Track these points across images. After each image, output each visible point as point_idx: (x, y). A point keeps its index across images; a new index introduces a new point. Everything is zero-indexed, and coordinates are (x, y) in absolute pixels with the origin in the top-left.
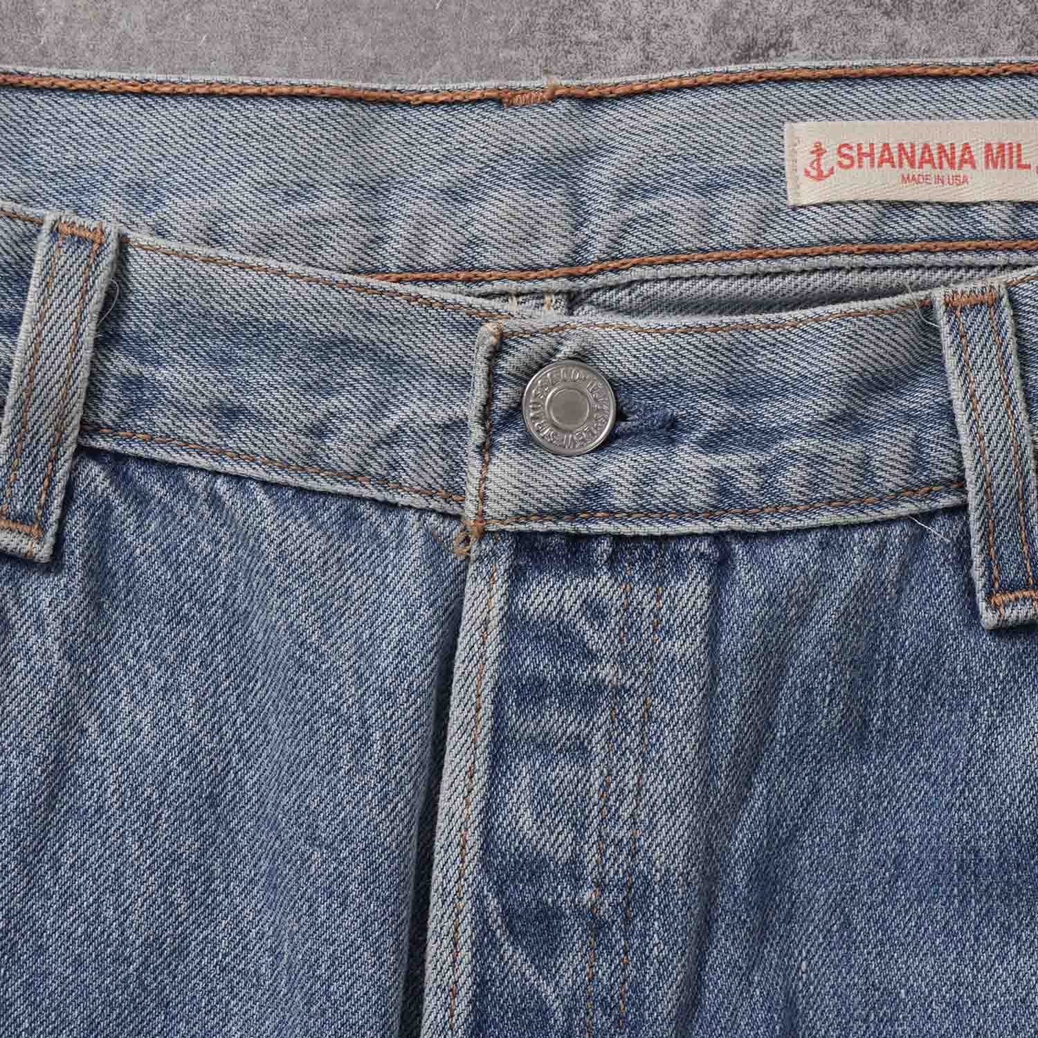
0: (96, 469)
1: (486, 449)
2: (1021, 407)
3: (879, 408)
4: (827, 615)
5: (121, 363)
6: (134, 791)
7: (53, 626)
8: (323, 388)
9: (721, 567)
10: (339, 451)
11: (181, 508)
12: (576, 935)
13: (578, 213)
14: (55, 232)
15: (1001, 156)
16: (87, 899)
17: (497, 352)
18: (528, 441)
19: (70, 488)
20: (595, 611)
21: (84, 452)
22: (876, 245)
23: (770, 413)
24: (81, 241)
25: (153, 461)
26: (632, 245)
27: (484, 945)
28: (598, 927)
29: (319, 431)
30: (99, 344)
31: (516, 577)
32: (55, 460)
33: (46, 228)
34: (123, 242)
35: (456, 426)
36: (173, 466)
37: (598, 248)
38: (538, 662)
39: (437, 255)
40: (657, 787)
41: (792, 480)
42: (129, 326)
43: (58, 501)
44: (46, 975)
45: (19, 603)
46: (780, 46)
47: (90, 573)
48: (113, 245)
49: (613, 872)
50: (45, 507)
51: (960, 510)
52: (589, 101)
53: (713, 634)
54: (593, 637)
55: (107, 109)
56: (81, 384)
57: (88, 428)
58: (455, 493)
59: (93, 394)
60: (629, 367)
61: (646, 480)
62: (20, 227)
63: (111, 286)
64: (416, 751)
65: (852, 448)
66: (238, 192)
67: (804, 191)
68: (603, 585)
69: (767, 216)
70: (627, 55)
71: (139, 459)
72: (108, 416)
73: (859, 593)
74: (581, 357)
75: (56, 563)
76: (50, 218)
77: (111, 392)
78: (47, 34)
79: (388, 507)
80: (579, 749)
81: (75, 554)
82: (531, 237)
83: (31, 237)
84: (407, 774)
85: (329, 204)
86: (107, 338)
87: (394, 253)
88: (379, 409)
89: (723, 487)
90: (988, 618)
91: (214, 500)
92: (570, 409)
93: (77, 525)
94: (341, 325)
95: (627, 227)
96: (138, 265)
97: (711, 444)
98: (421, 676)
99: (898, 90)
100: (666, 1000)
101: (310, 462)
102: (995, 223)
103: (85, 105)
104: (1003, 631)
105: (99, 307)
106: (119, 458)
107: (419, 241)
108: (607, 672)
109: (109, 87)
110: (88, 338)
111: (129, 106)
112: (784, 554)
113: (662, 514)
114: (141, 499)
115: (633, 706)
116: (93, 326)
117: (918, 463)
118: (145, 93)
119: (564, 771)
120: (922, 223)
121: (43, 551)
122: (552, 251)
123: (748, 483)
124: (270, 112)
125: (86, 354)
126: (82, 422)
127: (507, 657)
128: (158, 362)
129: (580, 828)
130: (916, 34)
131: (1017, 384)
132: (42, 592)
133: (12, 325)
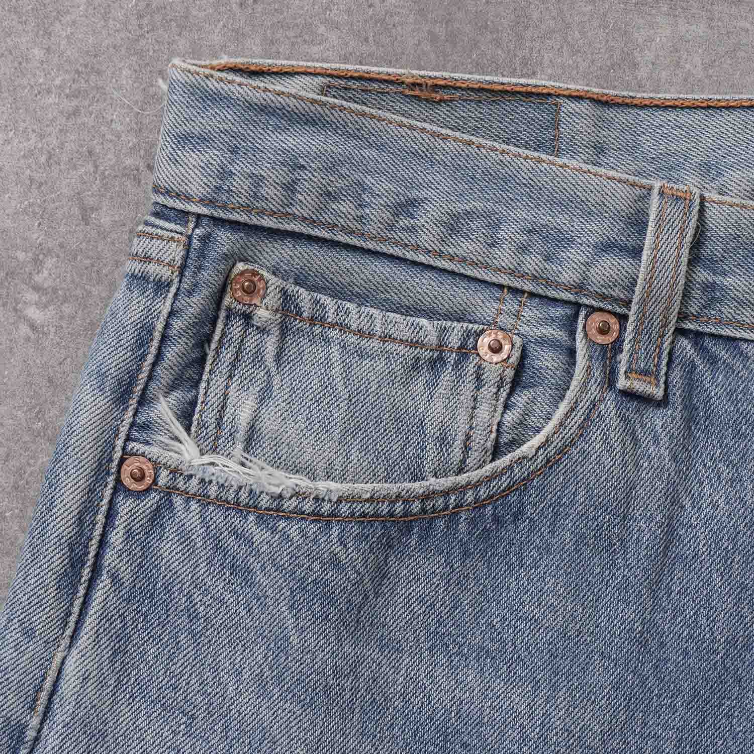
0: (686, 342)
5: (702, 275)
6: (717, 544)
7: (664, 440)
11: (738, 366)
14: (661, 193)
16: (689, 613)
19: (670, 354)
21: (680, 332)
24: (678, 198)
25: (721, 337)
30: (690, 263)
32: (663, 336)
33: (656, 191)
34: (703, 199)
36: (734, 339)
42: (706, 252)
43: (664, 362)
44: (666, 660)
45: (643, 426)
47: (685, 407)
48: (698, 201)
50: (658, 366)
55: (685, 118)
56: (680, 287)
57: (683, 316)
59: (686, 295)
62: (638, 191)
63: (698, 227)
71: (712, 335)
72: (694, 309)
75: (664, 402)
76: (657, 185)
77: (696, 293)
78: (642, 73)
81: (677, 396)
83: (645, 197)
86: (694, 261)
93: (677, 376)
96: (712, 212)
103: (671, 115)
105: (691, 239)
106: (699, 334)
109: (687, 104)
110: (685, 259)
111: (700, 115)
114: (713, 360)
116: (687, 251)
118: (708, 107)
121: (659, 393)
125: (684, 268)
126: (679, 313)
128: (724, 274)
132: (658, 419)
133: (636, 252)
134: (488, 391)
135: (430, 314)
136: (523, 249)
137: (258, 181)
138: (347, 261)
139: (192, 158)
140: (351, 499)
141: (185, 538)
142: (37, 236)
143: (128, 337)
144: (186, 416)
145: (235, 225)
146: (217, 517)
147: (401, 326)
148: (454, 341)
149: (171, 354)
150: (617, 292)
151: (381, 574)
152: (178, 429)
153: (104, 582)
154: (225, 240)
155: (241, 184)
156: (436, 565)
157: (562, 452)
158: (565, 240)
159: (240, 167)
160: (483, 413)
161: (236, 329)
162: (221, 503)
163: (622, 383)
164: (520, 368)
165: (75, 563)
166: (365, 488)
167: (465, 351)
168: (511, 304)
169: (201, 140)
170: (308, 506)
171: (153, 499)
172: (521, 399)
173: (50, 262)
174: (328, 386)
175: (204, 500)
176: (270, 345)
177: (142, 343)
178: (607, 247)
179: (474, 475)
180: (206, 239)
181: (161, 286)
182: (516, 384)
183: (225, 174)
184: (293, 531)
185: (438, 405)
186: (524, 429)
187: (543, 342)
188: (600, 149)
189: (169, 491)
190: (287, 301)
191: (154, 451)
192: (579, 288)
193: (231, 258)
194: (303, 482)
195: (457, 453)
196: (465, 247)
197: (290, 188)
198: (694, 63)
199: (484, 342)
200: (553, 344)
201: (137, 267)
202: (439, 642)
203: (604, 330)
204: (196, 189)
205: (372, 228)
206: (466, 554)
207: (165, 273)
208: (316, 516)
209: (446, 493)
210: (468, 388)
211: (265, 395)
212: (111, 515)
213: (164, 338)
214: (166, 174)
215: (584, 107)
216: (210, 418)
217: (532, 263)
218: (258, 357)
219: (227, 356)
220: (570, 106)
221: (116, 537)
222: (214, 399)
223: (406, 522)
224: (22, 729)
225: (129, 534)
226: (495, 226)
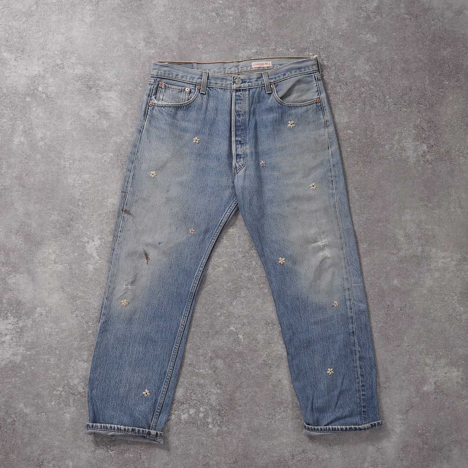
1: (233, 84)
3: (259, 80)
4: (256, 93)
5: (209, 81)
6: (212, 109)
7: (206, 98)
8: (222, 81)
9: (249, 91)
10: (223, 85)
11: (213, 90)
12: (241, 115)
13: (238, 69)
15: (266, 64)
16: (209, 116)
17: (234, 78)
18: (236, 83)
19: (206, 89)
20: (241, 94)
21: (207, 87)
22: (258, 70)
23: (252, 81)
24: (206, 73)
26: (242, 71)
27: (235, 117)
28: (243, 115)
29: (222, 84)
31: (236, 92)
32: (205, 87)
33: (203, 72)
34: (208, 73)
35: (231, 83)
36: (213, 87)
37: (240, 71)
38: (237, 98)
39: (229, 73)
40: (246, 105)
41: (253, 85)
42: (209, 78)
44: (207, 121)
45: (203, 97)
46: (251, 58)
49: (244, 111)
51: (265, 86)
52: (238, 62)
53: (249, 95)
54: (241, 96)
55: (207, 65)
57: (207, 85)
58: (231, 88)
59: (207, 83)
60: (242, 78)
61: (244, 85)
63: (208, 76)
64: (230, 104)
65: (257, 82)
66: (216, 69)
67: (253, 67)
68: (241, 92)
69: (251, 69)
70: (241, 59)
71: (210, 87)
73: (258, 92)
74: (239, 78)
79: (227, 89)
80: (241, 103)
81: (207, 94)
82: (235, 71)
84: (230, 106)
85: (222, 69)
87: (226, 72)
88: (226, 83)
89: (249, 86)
90: (267, 93)
91: (216, 89)
92: (238, 82)
93: (207, 92)
94: (223, 77)
95: (242, 70)
96: (210, 74)
97: (248, 83)
98: (230, 100)
99: (259, 60)
100: (248, 119)
101: (222, 86)
102: (266, 68)
103: (205, 64)
104: (268, 94)
107: (228, 72)
108: (242, 98)
109: (207, 63)
112: (253, 89)
113: (245, 87)
114: (211, 90)
115: (244, 100)
116: (207, 78)
117: (262, 83)
118: (209, 63)
119: (240, 105)
120: (261, 68)
121: (205, 93)
122: (237, 72)
123: (251, 85)
124: (218, 64)
125: (207, 80)
127: (236, 98)
128: (211, 80)
129: (241, 108)
130: (260, 56)
131: (268, 78)
132: (205, 96)
133: (202, 79)
134: (187, 94)
135: (181, 87)
136: (190, 79)
137: (161, 73)
138: (171, 81)
139: (155, 71)
140: (173, 105)
141: (156, 110)
142: (139, 81)
143: (149, 90)
144: (155, 98)
145: (159, 78)
146: (159, 108)
147: (177, 88)
148: (183, 89)
149: (153, 91)
150: (200, 83)
151: (176, 113)
152: (155, 99)
153: (148, 115)
154: (158, 79)
155: (159, 73)
156: (182, 112)
157: (195, 100)
158: (194, 78)
159: (159, 72)
160: (186, 96)
161: (160, 89)
162: (159, 106)
163: (201, 92)
164: (190, 92)
165: (145, 113)
166: (174, 104)
167: (184, 90)
168: (189, 85)
169: (155, 69)
170: (168, 106)
171: (153, 106)
172: (190, 95)
173: (141, 84)
174: (170, 94)
175: (158, 106)
176: (164, 90)
177: (150, 90)
178: (199, 78)
179: (186, 102)
180: (156, 79)
181: (152, 84)
182: (190, 93)
183: (158, 72)
184: (167, 108)
185: (182, 96)
186: (191, 98)
187: (192, 89)
188: (198, 68)
189: (154, 106)
190: (165, 86)
191: (152, 102)
192: (196, 83)
193: (159, 81)
194: (168, 103)
195: (184, 101)
196: (184, 79)
197: (165, 74)
198: (208, 59)
199: (186, 89)
200: (194, 89)
201: (150, 83)
202: (183, 120)
203: (199, 87)
204: (155, 74)
205: (174, 77)
206: (185, 111)
207: (152, 83)
208: (169, 107)
209: (183, 104)
210: (185, 94)
211: (164, 95)
212: (148, 109)
213: (153, 90)
214: (152, 73)
215: (196, 64)
216: (158, 98)
217: (191, 80)
218: (163, 92)
219: (159, 92)
220: (194, 64)
221: (149, 111)
222: (158, 96)
223: (179, 107)
224: (141, 130)
225: (150, 110)
226: (187, 77)
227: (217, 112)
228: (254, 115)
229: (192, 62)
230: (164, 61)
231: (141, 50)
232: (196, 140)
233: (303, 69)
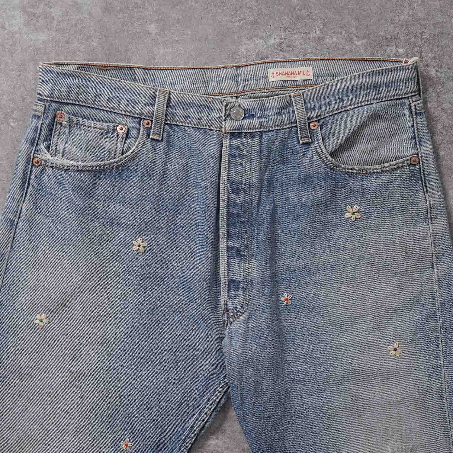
0: (167, 126)
1: (225, 120)
2: (305, 110)
3: (284, 111)
4: (277, 143)
5: (170, 110)
6: (175, 174)
7: (162, 150)
8: (201, 112)
9: (261, 137)
10: (203, 122)
11: (180, 132)
12: (242, 192)
13: (237, 83)
14: (159, 91)
15: (301, 73)
16: (169, 190)
17: (226, 105)
18: (232, 119)
19: (163, 129)
20: (243, 144)
21: (165, 124)
22: (282, 87)
23: (267, 113)
24: (163, 92)
25: (175, 125)
26: (246, 89)
27: (229, 194)
28: (245, 191)
29: (200, 119)
30: (167, 108)
31: (231, 139)
32: (161, 125)
33: (158, 90)
34: (170, 92)
35: (221, 117)
36: (179, 125)
37: (241, 89)
38: (235, 152)
39: (216, 91)
40: (253, 169)
41: (271, 123)
42: (171, 105)
43: (162, 131)
44: (164, 201)
45: (157, 147)
46: (267, 57)
47: (167, 142)
48: (168, 92)
49: (247, 182)
50: (160, 132)
51: (296, 126)
52: (238, 67)
53: (260, 146)
54: (243, 148)
55: (166, 72)
56: (165, 113)
57: (166, 120)
58: (221, 127)
59: (166, 115)
60: (246, 107)
61: (250, 124)
62: (154, 90)
63: (168, 99)
64: (217, 165)
65: (280, 117)
66: (186, 83)
67: (271, 79)
68: (244, 140)
69: (266, 83)
70: (244, 60)
71: (173, 124)
72: (169, 118)
73: (282, 139)
74: (239, 106)
75: (162, 141)
76: (159, 88)
77: (169, 114)
78: (156, 61)
79: (211, 130)
80: (241, 164)
81: (165, 139)
82: (231, 88)
83: (156, 92)
84: (216, 170)
85: (200, 84)
86: (168, 107)
87: (210, 91)
88: (209, 115)
89: (261, 125)
90: (301, 142)
91: (185, 130)
92: (238, 114)
93: (165, 134)
94: (202, 103)
95: (245, 86)
96: (172, 95)
97: (258, 118)
98: (218, 155)
99: (285, 63)
100: (256, 201)
101: (199, 124)
102: (300, 83)
103: (163, 71)
104: (303, 144)
105: (167, 102)
106: (170, 124)
107: (214, 89)
108: (245, 153)
109: (166, 69)
110: (165, 107)
111: (169, 71)
112: (270, 134)
113: (252, 129)
114: (174, 130)
115: (249, 158)
116: (166, 104)
117: (290, 120)
118: (171, 69)
119: (239, 168)
120: (289, 83)
121: (160, 139)
122: (233, 90)
123: (264, 123)
124: (191, 71)
125: (165, 109)
126: (165, 119)
127: (230, 151)
128: (176, 110)
129: (242, 176)
130: (287, 55)
131: (304, 107)
132: (160, 145)
133: (154, 105)
134: (120, 140)
135: (105, 122)
136: (127, 105)
137: (60, 91)
138: (84, 109)
139: (45, 86)
140: (86, 166)
141: (49, 176)
142: (12, 106)
143: (33, 130)
144: (48, 148)
145: (56, 102)
146: (55, 171)
147: (98, 124)
148: (111, 128)
149: (43, 133)
150: (150, 115)
151: (94, 184)
152: (46, 151)
153: (30, 187)
154: (54, 106)
155: (56, 92)
156: (108, 181)
157: (137, 153)
158: (137, 103)
159: (56, 88)
160: (119, 145)
161: (59, 126)
162: (56, 168)
163: (151, 137)
164: (128, 133)
165: (24, 183)
166: (89, 164)
167: (114, 130)
168: (125, 119)
169: (47, 82)
170: (76, 168)
171: (41, 167)
172: (128, 141)
173: (15, 112)
174: (81, 140)
175: (53, 167)
176: (67, 131)
177: (36, 131)
178: (147, 104)
179: (116, 160)
180: (49, 106)
181: (39, 117)
182: (127, 137)
183: (53, 90)
184: (72, 174)
185: (108, 143)
186: (129, 148)
187: (133, 127)
188: (145, 80)
189: (45, 166)
190: (70, 121)
191: (40, 156)
192: (141, 114)
193: (56, 110)
194: (74, 163)
195: (113, 155)
196: (113, 105)
197: (69, 93)
198: (169, 58)
199: (119, 128)
200: (135, 128)
201: (34, 113)
202: (110, 199)
203: (148, 124)
204: (46, 93)
205: (90, 101)
206: (115, 178)
207: (40, 114)
208: (78, 171)
209: (109, 164)
210: (115, 139)
211: (66, 142)
212: (31, 171)
213: (41, 129)
214: (39, 90)
215: (141, 70)
216: (54, 148)
217: (129, 108)
218: (64, 133)
219: (57, 133)
220: (137, 70)
221: (33, 177)
222: (55, 144)
223: (100, 171)
224: (14, 221)
225: (36, 176)
226: (120, 100)
227: (187, 181)
228: (269, 191)
229: (131, 65)
230: (69, 62)
231: (16, 33)
232: (139, 246)
233: (384, 89)
